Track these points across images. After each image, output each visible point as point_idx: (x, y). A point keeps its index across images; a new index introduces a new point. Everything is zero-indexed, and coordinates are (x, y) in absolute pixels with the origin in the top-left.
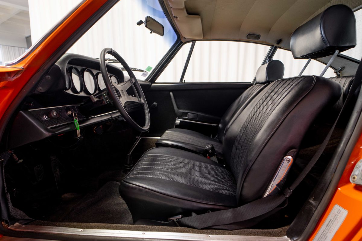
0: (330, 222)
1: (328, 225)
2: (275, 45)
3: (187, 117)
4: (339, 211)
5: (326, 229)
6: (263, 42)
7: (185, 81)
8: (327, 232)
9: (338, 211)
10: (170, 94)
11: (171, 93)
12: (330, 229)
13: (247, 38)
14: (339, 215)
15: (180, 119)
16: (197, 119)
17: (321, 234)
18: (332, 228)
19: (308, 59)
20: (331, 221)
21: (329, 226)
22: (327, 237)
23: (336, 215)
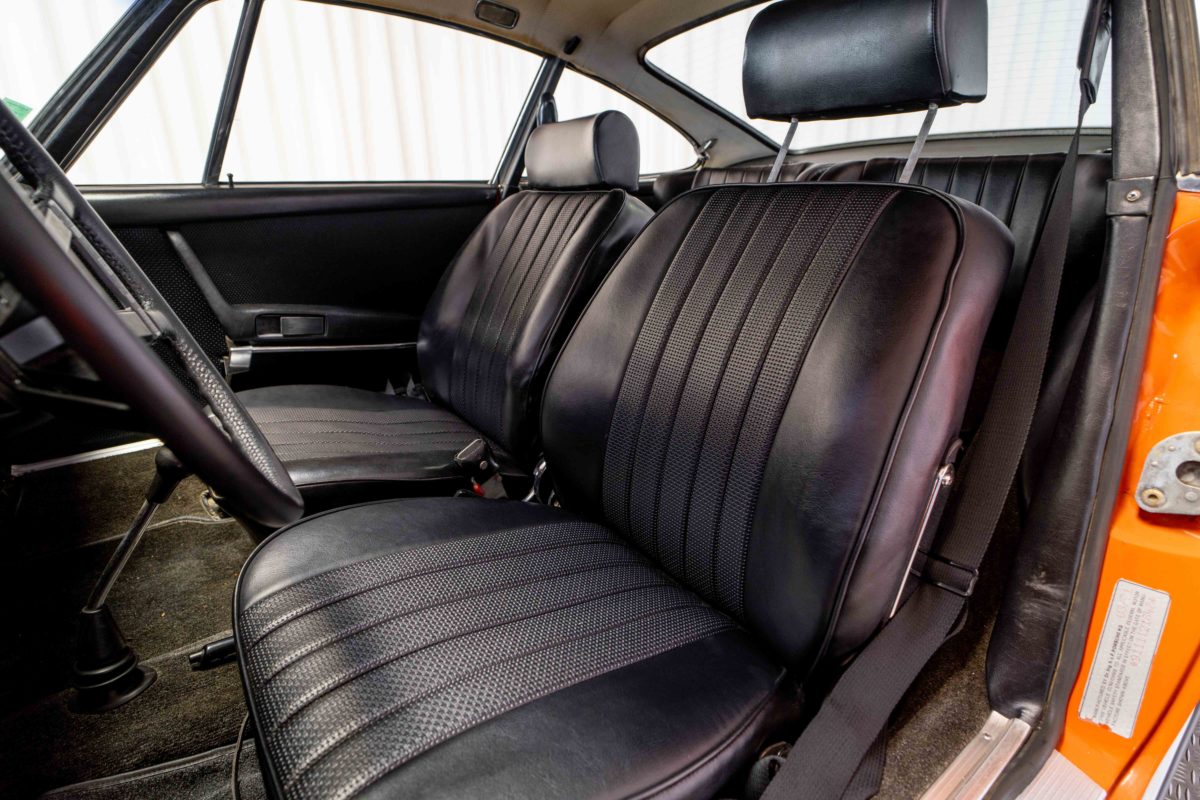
0: (1122, 635)
1: (1119, 645)
2: (561, 55)
3: (280, 335)
4: (1139, 599)
5: (1116, 655)
6: (525, 38)
7: (235, 180)
8: (1123, 666)
9: (1135, 599)
10: (170, 243)
11: (175, 238)
12: (1129, 655)
13: (477, 16)
14: (1143, 608)
15: (251, 348)
16: (326, 335)
17: (1106, 675)
18: (1135, 651)
19: (790, 121)
20: (1123, 630)
21: (1121, 647)
22: (1127, 678)
23: (1132, 611)
